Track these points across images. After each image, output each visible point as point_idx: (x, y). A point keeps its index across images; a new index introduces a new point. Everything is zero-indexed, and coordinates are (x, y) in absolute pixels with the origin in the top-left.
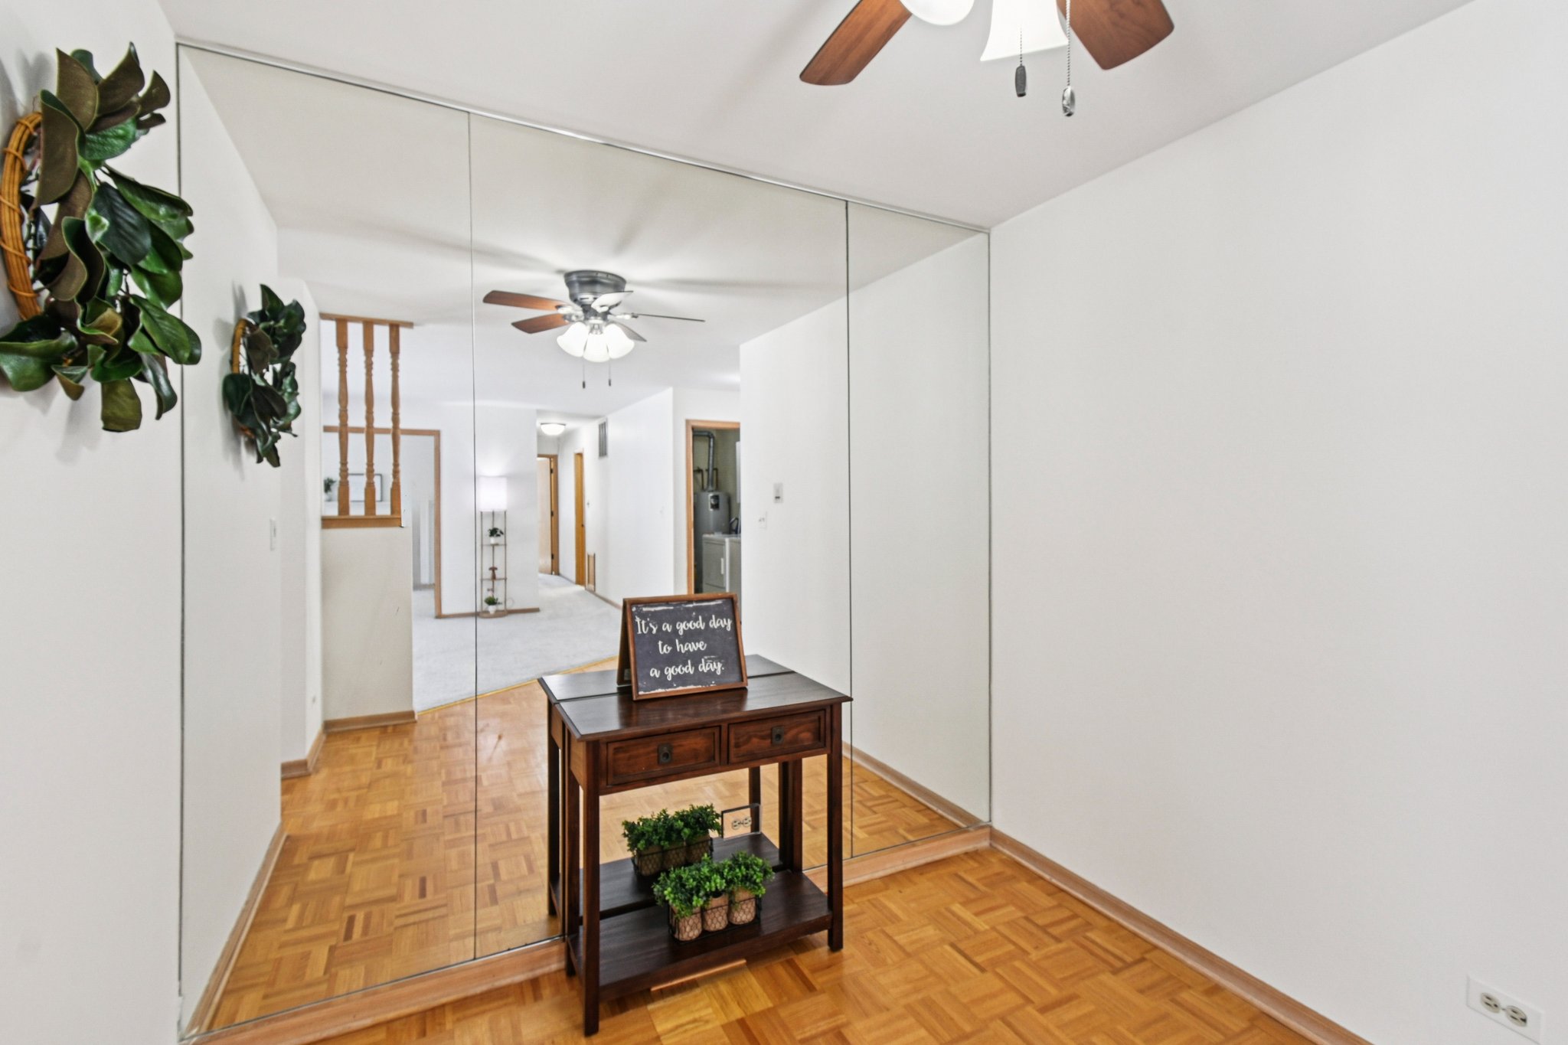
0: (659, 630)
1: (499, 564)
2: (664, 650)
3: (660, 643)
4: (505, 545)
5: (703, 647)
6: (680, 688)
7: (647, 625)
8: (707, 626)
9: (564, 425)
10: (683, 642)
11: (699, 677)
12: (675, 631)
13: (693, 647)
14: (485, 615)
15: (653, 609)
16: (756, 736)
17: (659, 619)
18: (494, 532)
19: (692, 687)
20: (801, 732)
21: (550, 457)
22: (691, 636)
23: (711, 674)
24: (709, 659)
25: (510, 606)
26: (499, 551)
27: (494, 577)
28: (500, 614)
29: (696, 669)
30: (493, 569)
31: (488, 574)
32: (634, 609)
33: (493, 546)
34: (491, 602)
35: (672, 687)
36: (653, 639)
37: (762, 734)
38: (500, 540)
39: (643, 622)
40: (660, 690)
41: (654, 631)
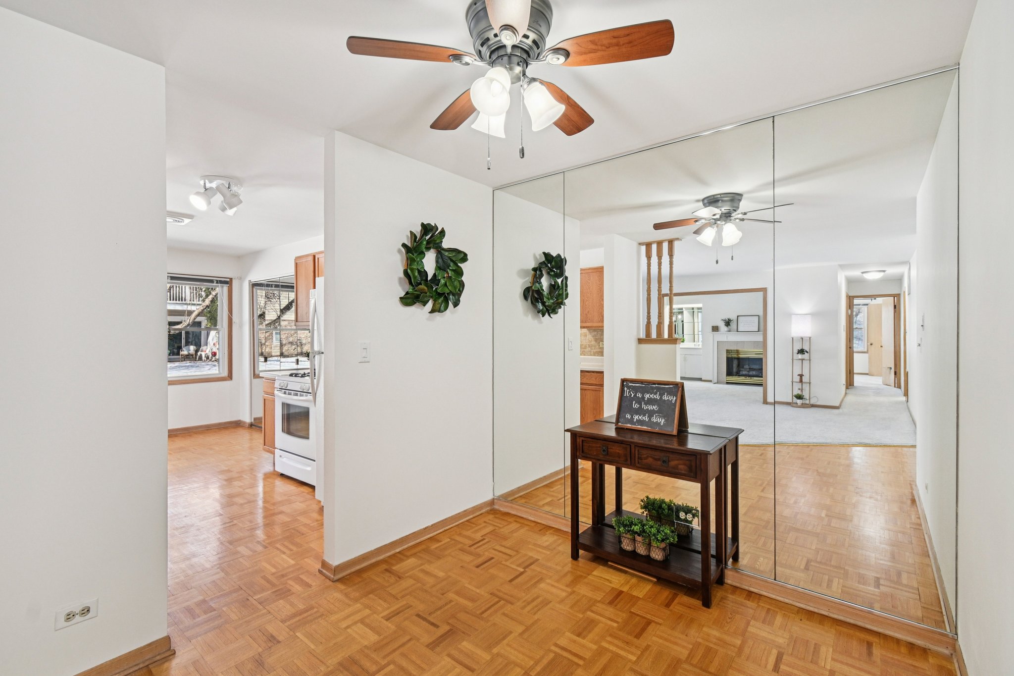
0: (635, 395)
1: (806, 373)
2: (635, 406)
3: (634, 402)
4: (810, 360)
5: (656, 409)
6: (639, 427)
7: (629, 392)
8: (661, 398)
9: (884, 271)
10: (646, 404)
11: (650, 424)
12: (643, 398)
13: (650, 407)
14: (794, 405)
15: (634, 385)
16: (651, 457)
17: (636, 390)
18: (801, 351)
19: (645, 428)
20: (679, 464)
21: (894, 296)
22: (651, 402)
23: (658, 424)
24: (658, 415)
25: (813, 402)
26: (806, 363)
27: (801, 381)
28: (804, 406)
29: (650, 419)
30: (801, 376)
31: (797, 379)
32: (625, 383)
33: (802, 360)
34: (799, 397)
35: (635, 425)
36: (631, 400)
37: (656, 457)
38: (806, 356)
39: (628, 391)
40: (629, 425)
41: (632, 396)
